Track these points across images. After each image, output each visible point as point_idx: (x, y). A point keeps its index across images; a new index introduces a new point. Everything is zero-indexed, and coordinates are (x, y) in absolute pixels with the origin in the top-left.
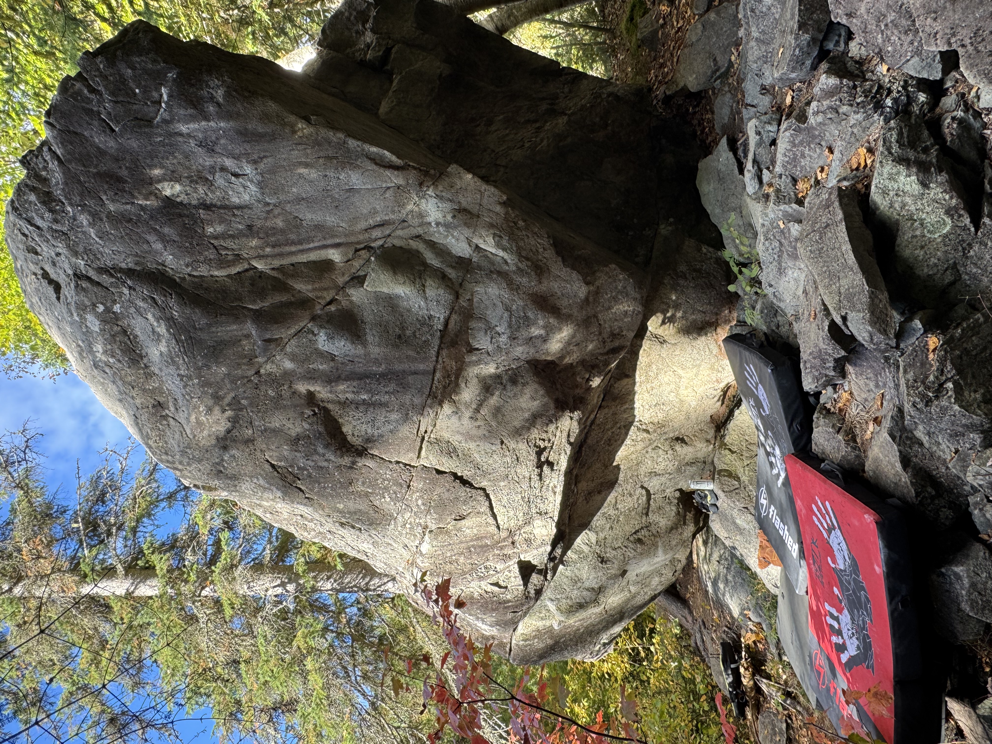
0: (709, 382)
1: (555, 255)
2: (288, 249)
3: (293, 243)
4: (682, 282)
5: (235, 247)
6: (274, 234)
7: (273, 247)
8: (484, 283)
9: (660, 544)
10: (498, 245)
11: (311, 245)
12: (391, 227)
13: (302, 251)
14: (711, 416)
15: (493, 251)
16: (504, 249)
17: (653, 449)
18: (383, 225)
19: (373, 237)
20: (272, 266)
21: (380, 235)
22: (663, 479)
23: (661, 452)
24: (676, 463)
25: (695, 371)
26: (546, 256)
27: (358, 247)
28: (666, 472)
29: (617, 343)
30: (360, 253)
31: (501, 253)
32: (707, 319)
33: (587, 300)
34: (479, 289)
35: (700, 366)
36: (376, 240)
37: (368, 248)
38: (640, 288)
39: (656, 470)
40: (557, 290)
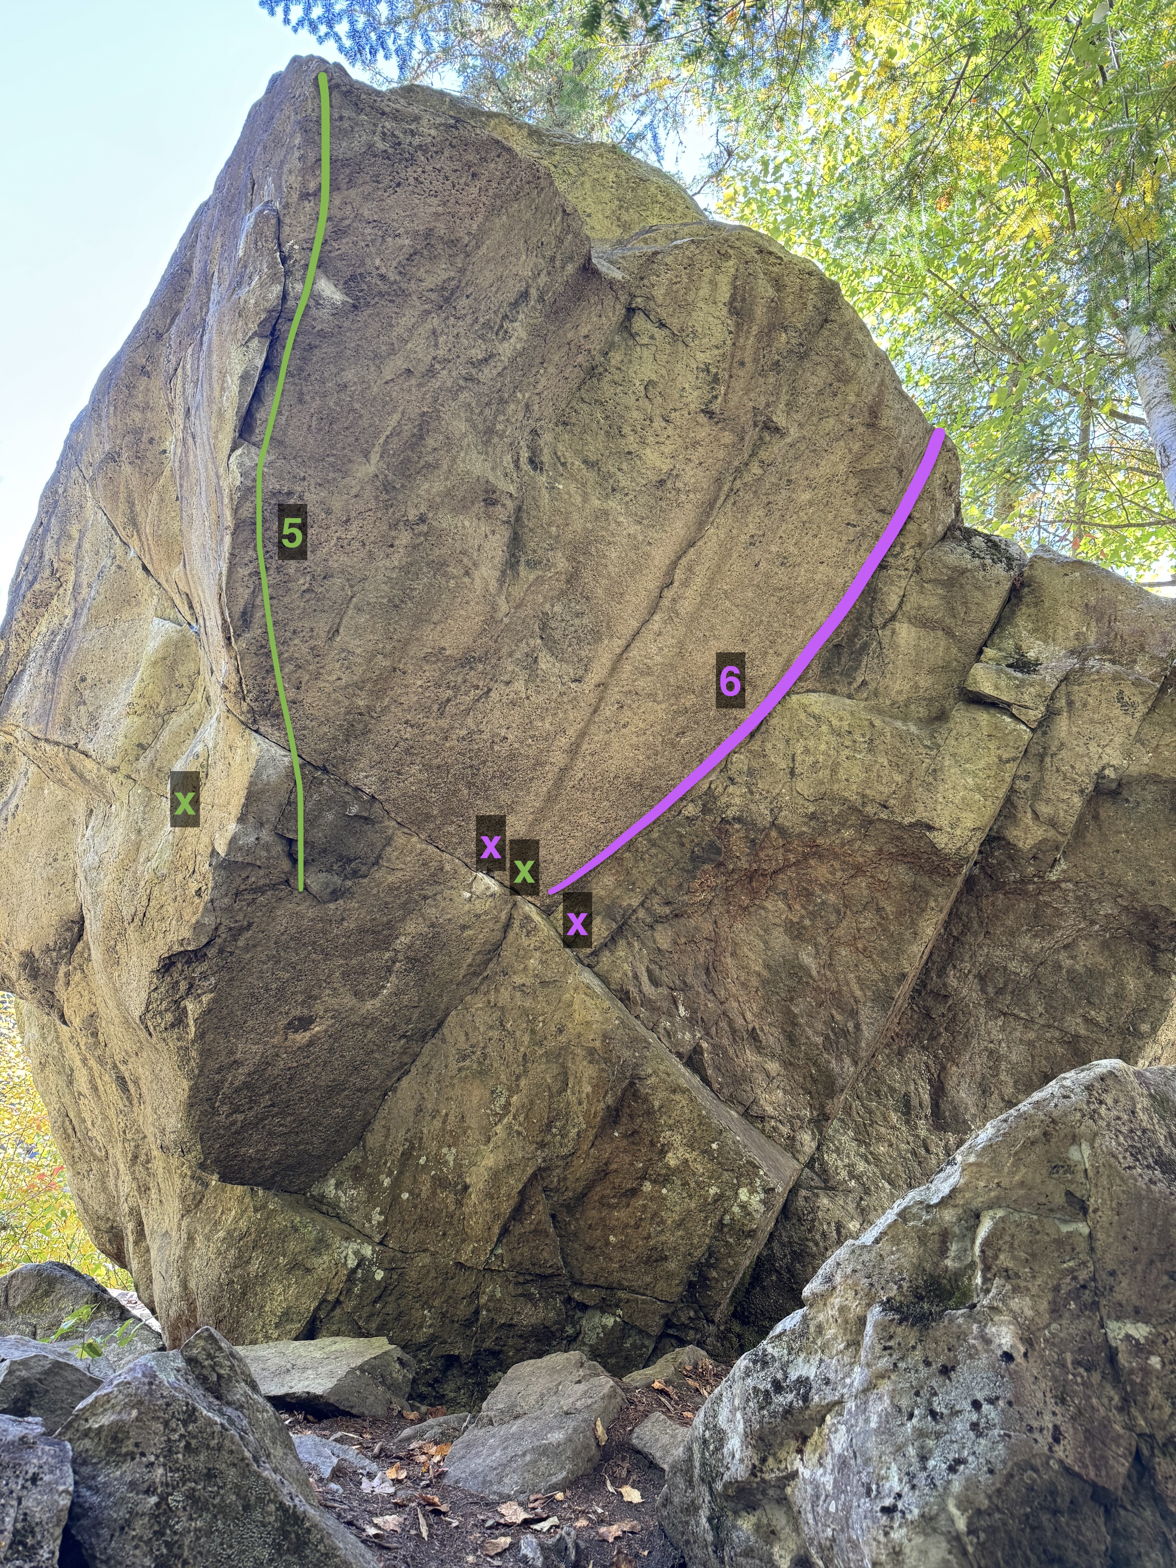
1: (158, 955)
3: (181, 488)
5: (177, 399)
6: (186, 454)
7: (180, 459)
8: (127, 817)
12: (207, 648)
18: (206, 632)
26: (158, 936)
27: (190, 597)
30: (186, 602)
34: (125, 809)
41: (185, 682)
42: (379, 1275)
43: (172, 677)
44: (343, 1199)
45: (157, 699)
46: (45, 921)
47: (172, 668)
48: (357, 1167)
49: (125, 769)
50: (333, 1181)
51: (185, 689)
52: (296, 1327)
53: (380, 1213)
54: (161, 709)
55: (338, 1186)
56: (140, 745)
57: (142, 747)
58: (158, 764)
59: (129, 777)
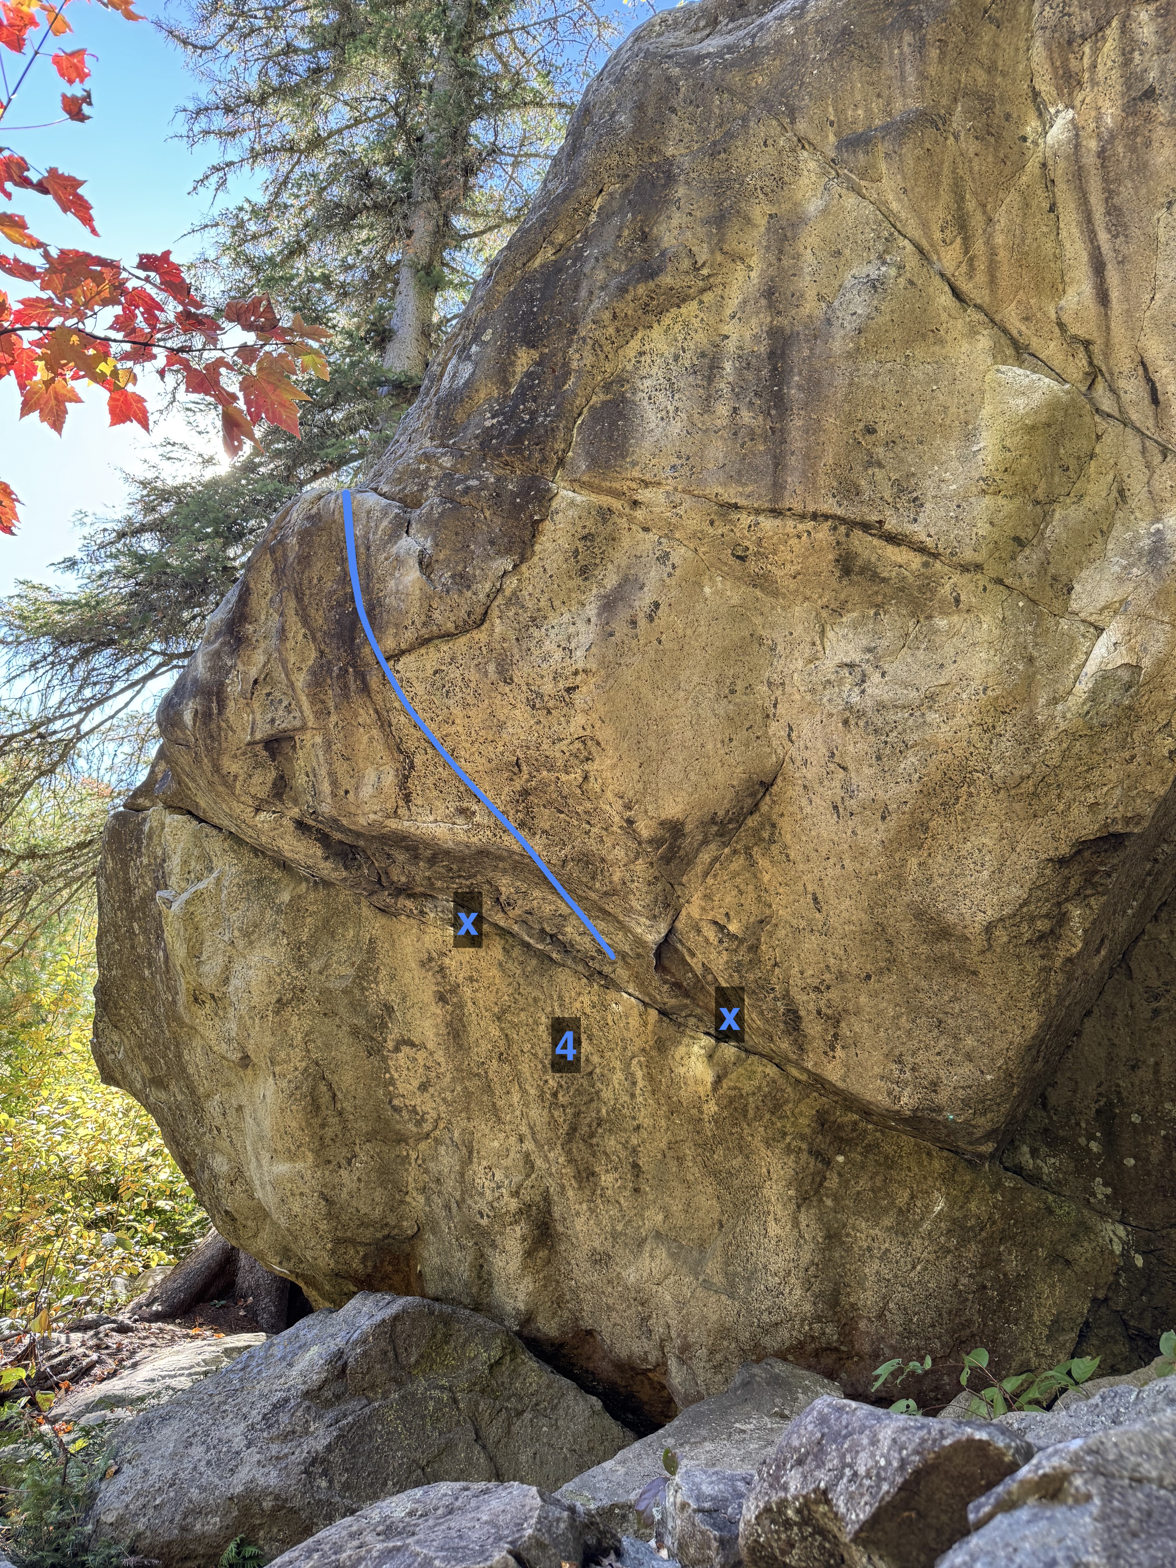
0: (686, 1320)
1: (1075, 836)
2: (1094, 185)
3: (1109, 194)
4: (972, 1251)
5: (1101, 71)
6: (1133, 149)
7: (1101, 154)
8: (1003, 638)
9: (299, 1165)
10: (1105, 678)
11: (1103, 237)
12: (1151, 423)
13: (1088, 218)
14: (590, 1333)
15: (1091, 667)
16: (1094, 696)
17: (527, 1155)
18: (1155, 400)
19: (1122, 383)
20: (1050, 162)
21: (1126, 398)
22: (450, 1184)
23: (517, 1179)
24: (484, 1222)
25: (718, 1280)
26: (1075, 810)
27: (1096, 349)
28: (467, 1187)
29: (813, 1028)
30: (1081, 354)
31: (1083, 688)
32: (862, 1325)
33: (944, 933)
34: (988, 626)
35: (731, 1296)
36: (1113, 390)
37: (1093, 374)
38: (966, 1103)
39: (475, 1166)
40: (975, 840)
41: (1072, 463)
42: (1139, 1261)
43: (1056, 456)
44: (1045, 1170)
45: (1035, 477)
46: (720, 777)
47: (1056, 442)
48: (1046, 1130)
49: (992, 569)
50: (1025, 1149)
51: (1071, 473)
52: (1070, 1337)
53: (1106, 1184)
54: (1040, 494)
55: (1034, 1153)
56: (1017, 540)
57: (1020, 542)
58: (1052, 570)
59: (1000, 581)
